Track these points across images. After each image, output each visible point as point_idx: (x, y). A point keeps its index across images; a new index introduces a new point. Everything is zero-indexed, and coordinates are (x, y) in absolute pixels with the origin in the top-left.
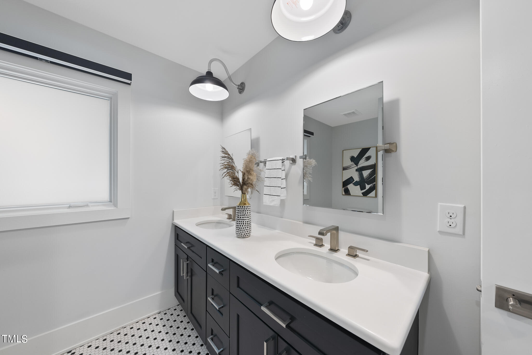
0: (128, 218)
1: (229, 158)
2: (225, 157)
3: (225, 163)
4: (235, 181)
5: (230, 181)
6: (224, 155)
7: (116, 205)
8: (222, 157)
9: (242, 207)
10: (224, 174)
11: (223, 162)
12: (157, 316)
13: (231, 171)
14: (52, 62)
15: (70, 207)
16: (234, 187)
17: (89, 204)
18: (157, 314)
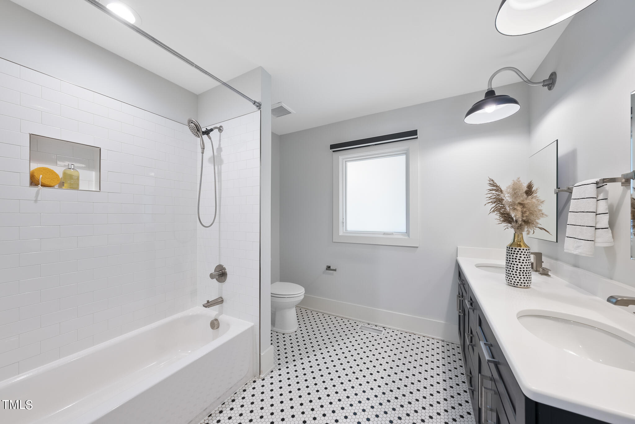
0: (417, 247)
1: (496, 190)
2: (492, 190)
3: (491, 196)
4: (505, 217)
5: (499, 217)
6: (491, 188)
7: (409, 236)
8: (489, 190)
9: (512, 248)
10: (493, 209)
11: (489, 195)
12: (440, 342)
13: (500, 205)
14: (375, 145)
15: (384, 234)
16: (504, 224)
17: (394, 233)
18: (441, 341)
